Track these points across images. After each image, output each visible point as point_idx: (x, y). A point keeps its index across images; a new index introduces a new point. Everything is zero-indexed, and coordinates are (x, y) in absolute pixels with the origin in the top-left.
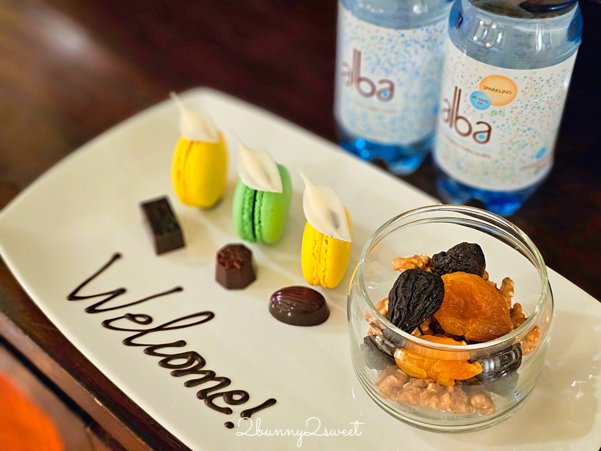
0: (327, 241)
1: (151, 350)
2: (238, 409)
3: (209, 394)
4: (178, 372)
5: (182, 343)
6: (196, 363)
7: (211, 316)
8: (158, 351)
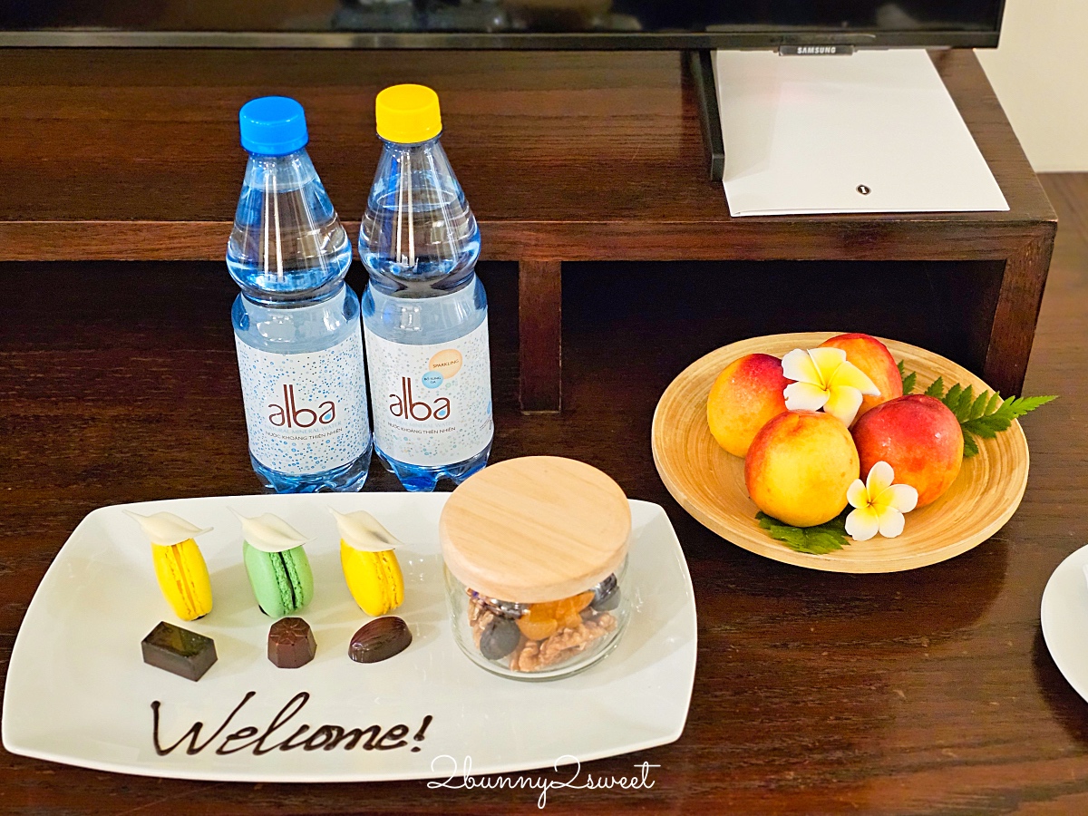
0: (384, 559)
1: (285, 746)
2: (408, 738)
3: (374, 743)
4: (329, 746)
5: (305, 728)
6: (335, 733)
7: (306, 696)
8: (292, 743)
